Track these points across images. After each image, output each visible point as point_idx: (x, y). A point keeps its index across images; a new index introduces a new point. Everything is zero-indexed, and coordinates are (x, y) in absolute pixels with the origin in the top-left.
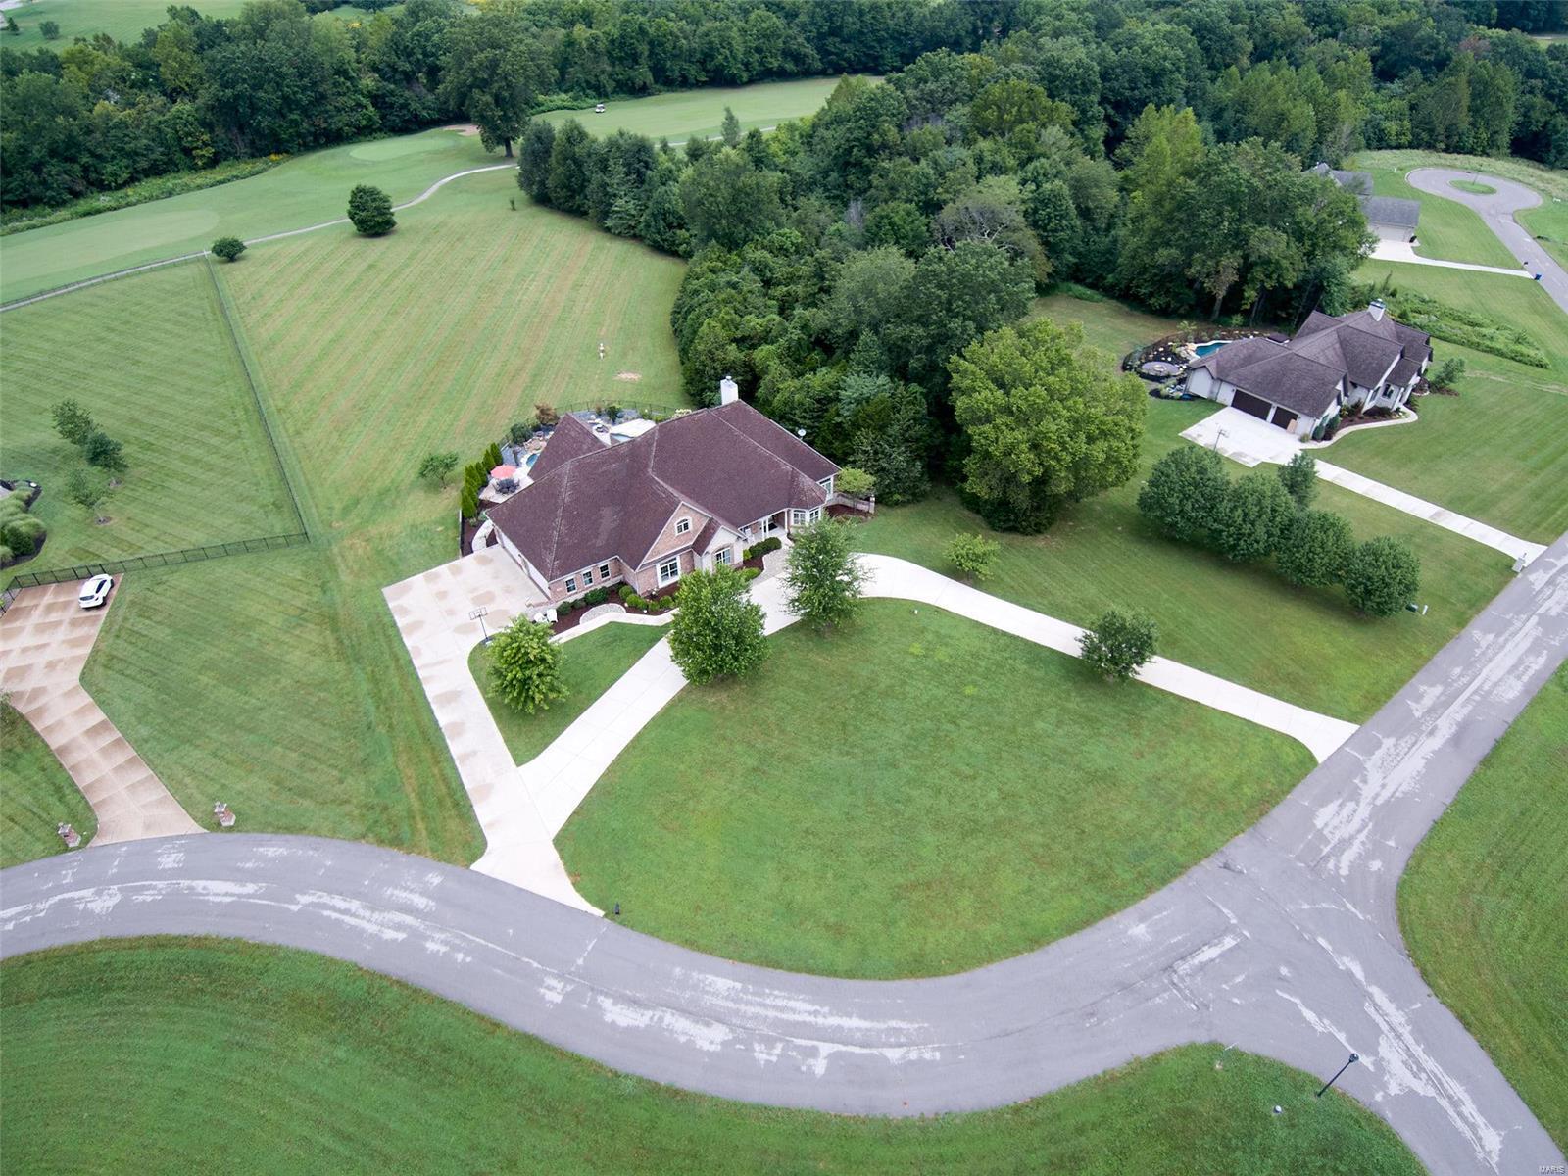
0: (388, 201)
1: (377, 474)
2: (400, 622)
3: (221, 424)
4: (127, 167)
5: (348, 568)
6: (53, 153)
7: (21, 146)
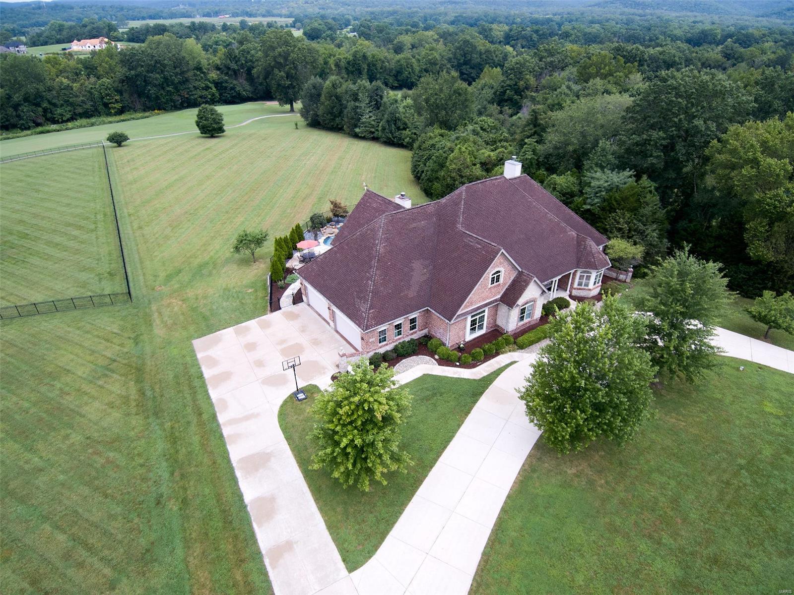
0: (221, 116)
1: (199, 253)
2: (207, 373)
3: (83, 223)
4: (70, 111)
5: (162, 322)
6: (26, 99)
7: (7, 94)
